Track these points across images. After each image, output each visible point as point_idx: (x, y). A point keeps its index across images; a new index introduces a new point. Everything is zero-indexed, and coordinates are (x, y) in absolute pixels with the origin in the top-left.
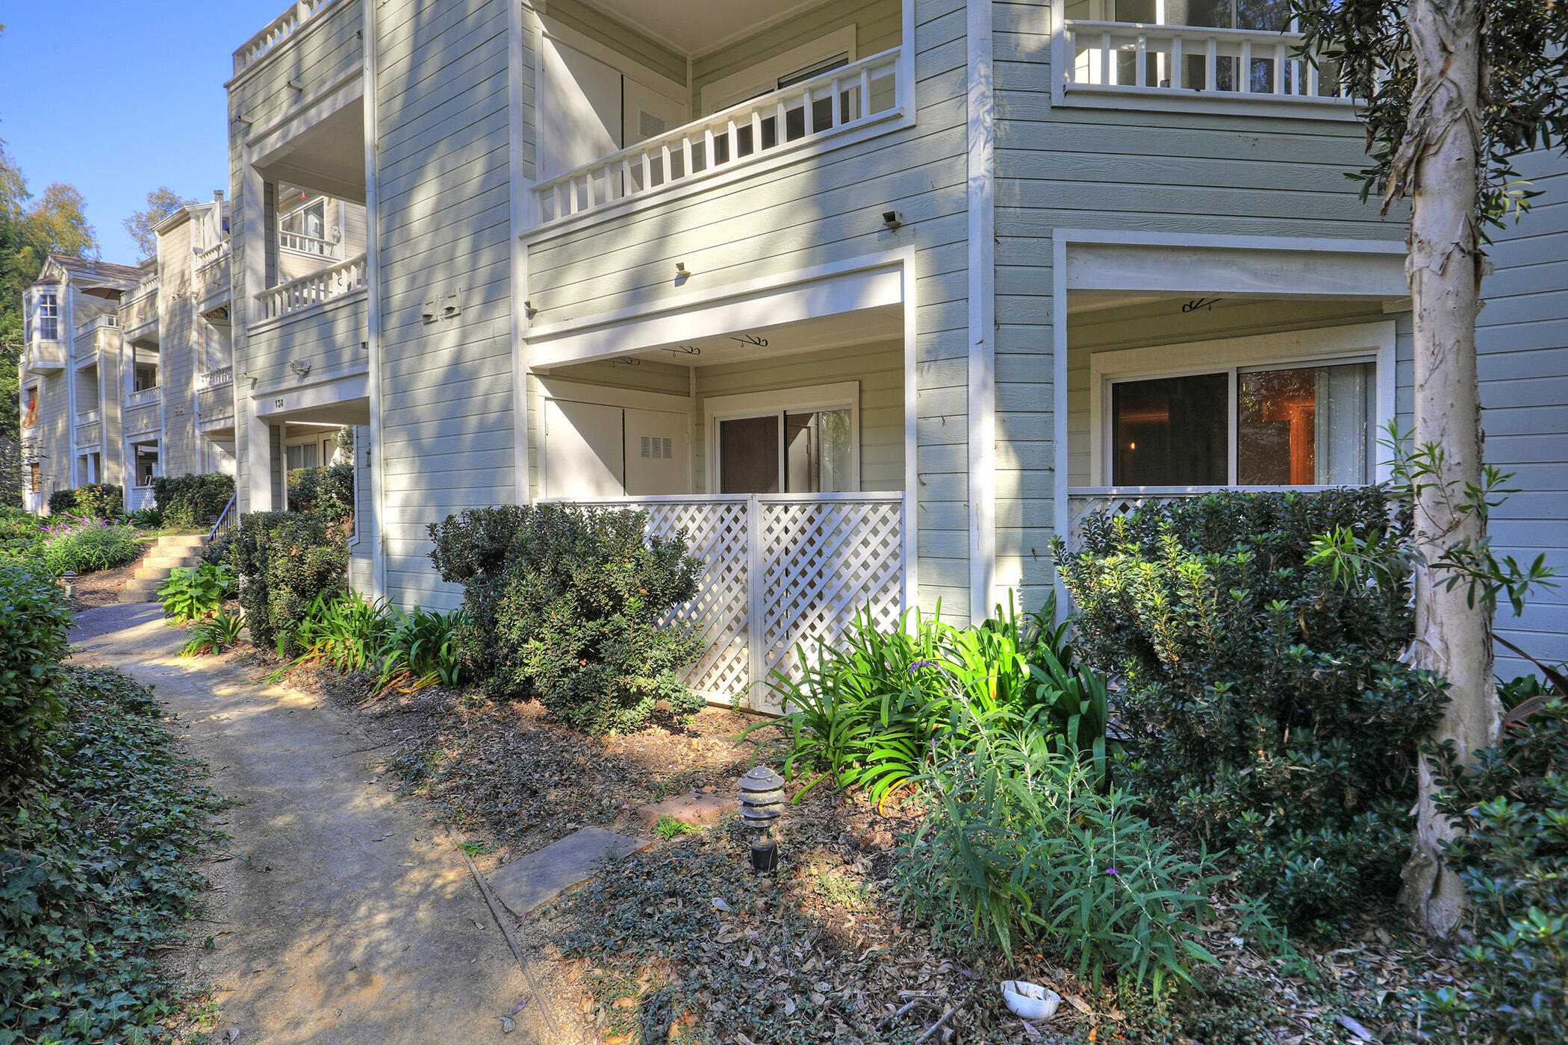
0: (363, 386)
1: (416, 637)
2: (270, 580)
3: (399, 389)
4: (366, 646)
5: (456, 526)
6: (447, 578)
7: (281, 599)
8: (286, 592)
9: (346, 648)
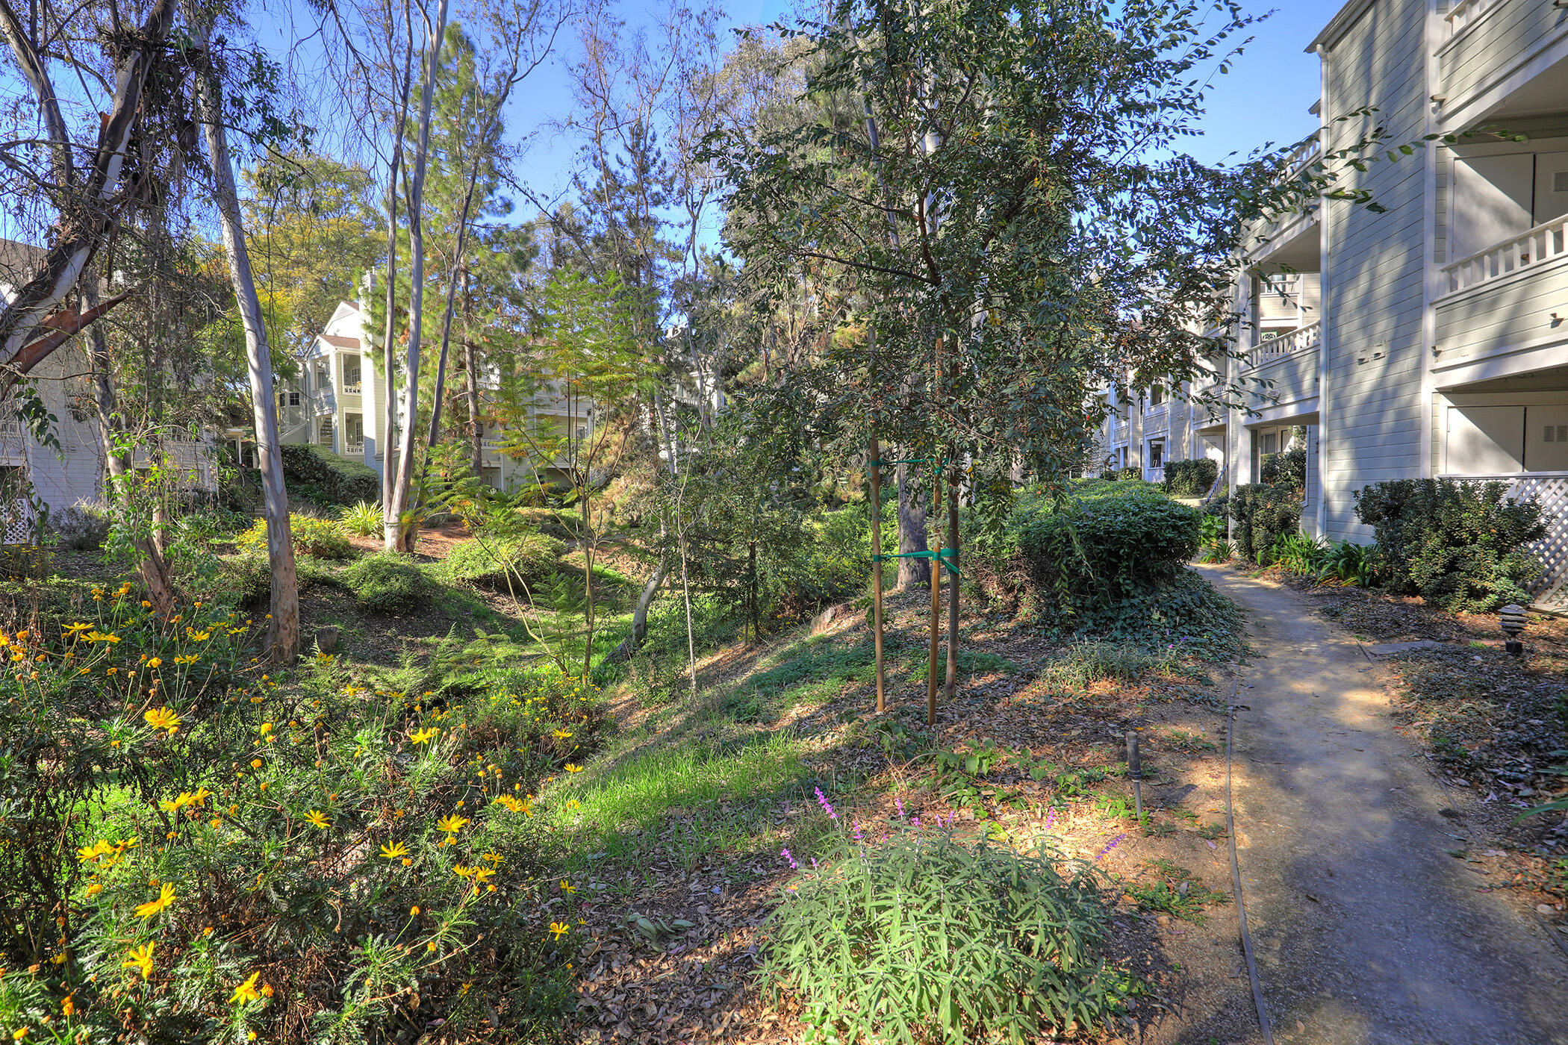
0: (1316, 405)
1: (1342, 557)
2: (1254, 522)
3: (1339, 405)
4: (1311, 563)
5: (1371, 492)
6: (1364, 522)
7: (1259, 534)
8: (1262, 529)
9: (1297, 564)
